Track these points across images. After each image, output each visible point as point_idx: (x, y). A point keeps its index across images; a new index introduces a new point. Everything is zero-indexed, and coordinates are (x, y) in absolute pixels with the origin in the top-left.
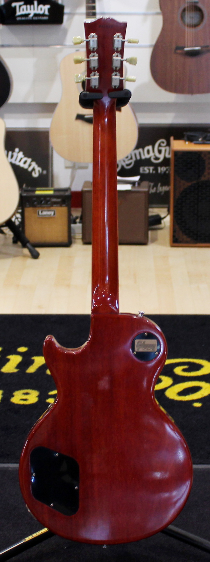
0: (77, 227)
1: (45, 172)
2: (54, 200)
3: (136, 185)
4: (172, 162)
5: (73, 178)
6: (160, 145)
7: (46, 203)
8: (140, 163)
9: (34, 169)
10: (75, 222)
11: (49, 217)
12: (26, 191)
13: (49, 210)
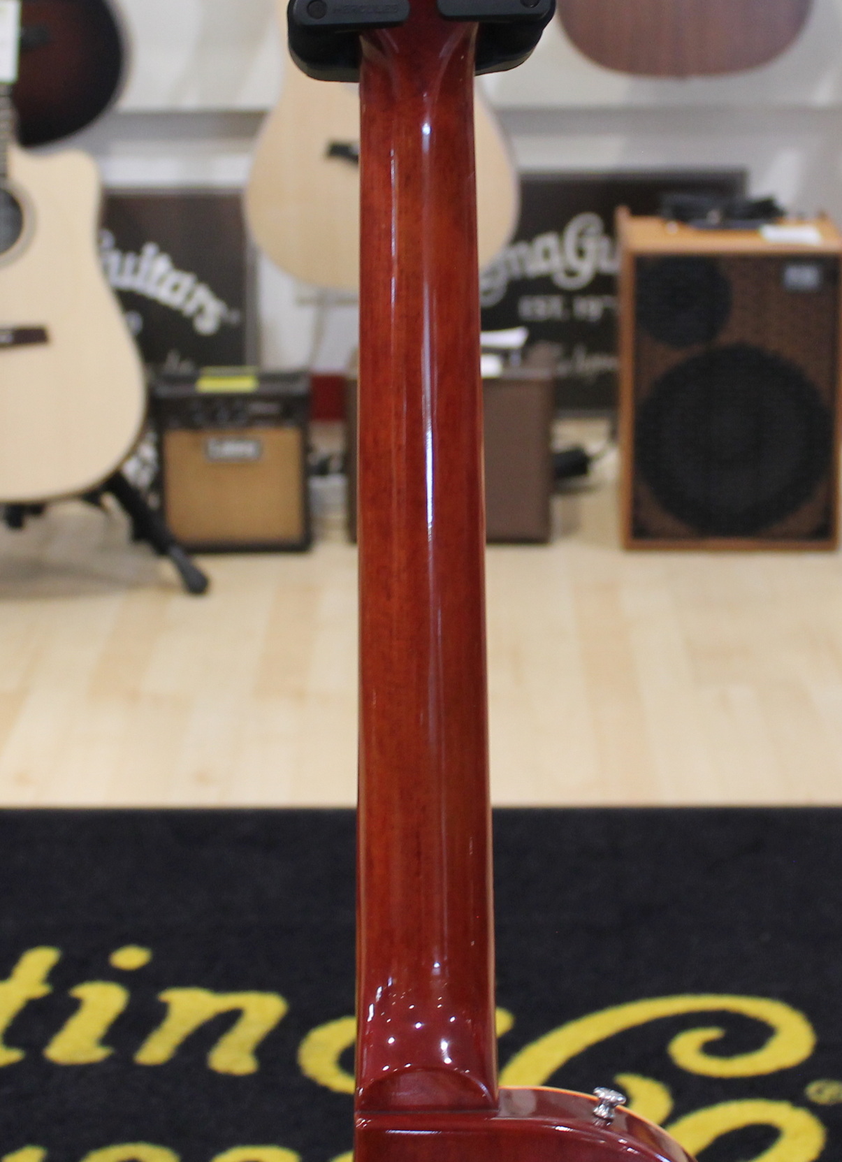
0: (331, 488)
1: (234, 317)
2: (258, 408)
3: (515, 359)
4: (626, 286)
5: (319, 333)
6: (581, 234)
7: (234, 415)
8: (522, 287)
9: (200, 310)
10: (323, 470)
11: (241, 463)
12: (174, 379)
13: (241, 439)
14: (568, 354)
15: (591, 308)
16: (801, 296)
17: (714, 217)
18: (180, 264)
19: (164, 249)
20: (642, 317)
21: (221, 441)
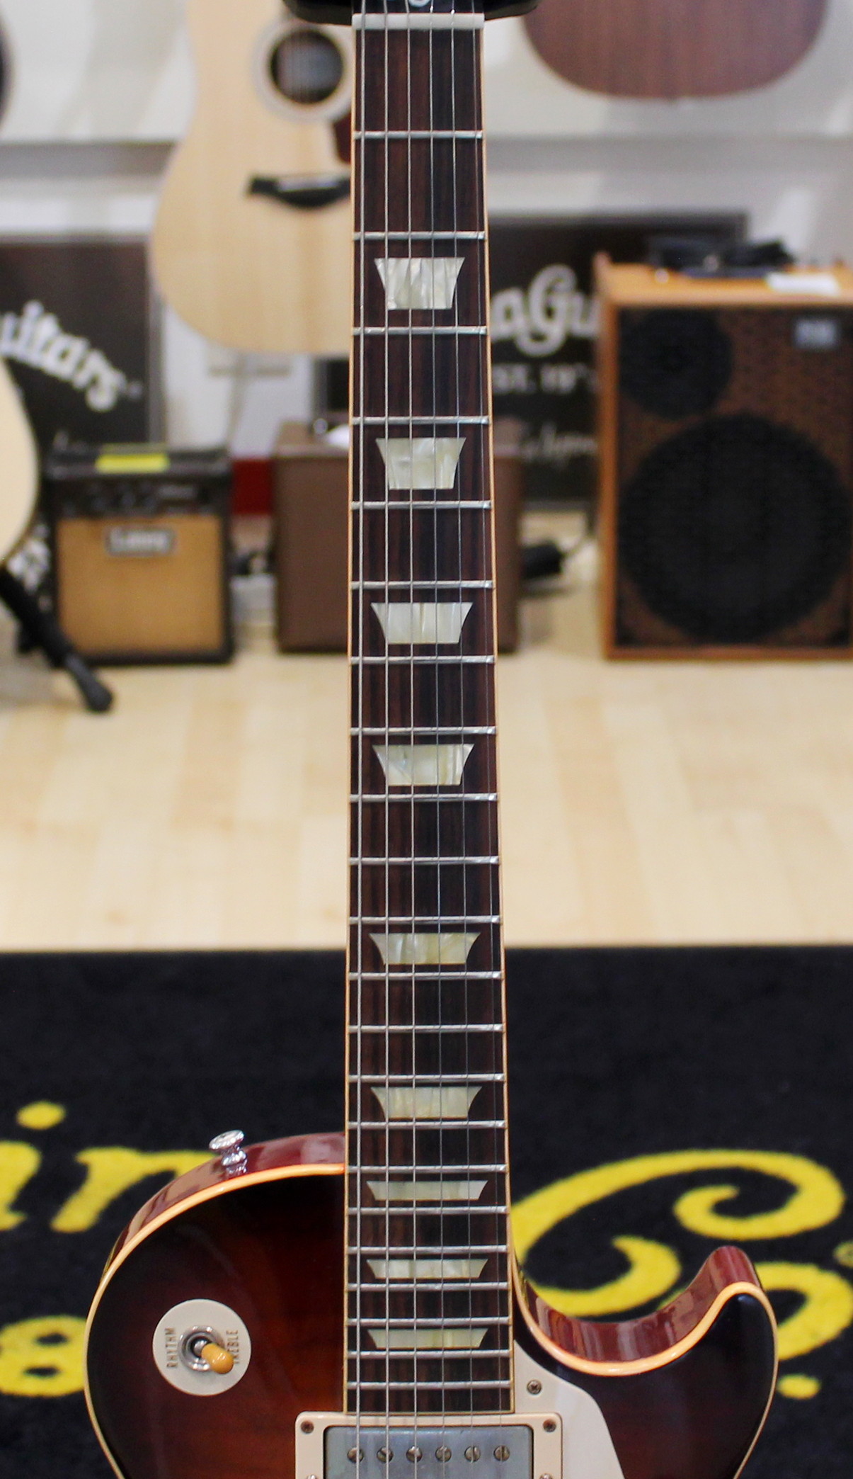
0: (256, 590)
1: (135, 390)
2: (169, 491)
4: (607, 354)
5: (236, 410)
6: (550, 290)
7: (141, 500)
9: (94, 382)
10: (244, 569)
11: (149, 558)
12: (66, 459)
13: (148, 530)
14: (534, 434)
15: (562, 378)
16: (815, 355)
17: (712, 263)
18: (69, 326)
19: (49, 308)
20: (626, 383)
21: (125, 533)
